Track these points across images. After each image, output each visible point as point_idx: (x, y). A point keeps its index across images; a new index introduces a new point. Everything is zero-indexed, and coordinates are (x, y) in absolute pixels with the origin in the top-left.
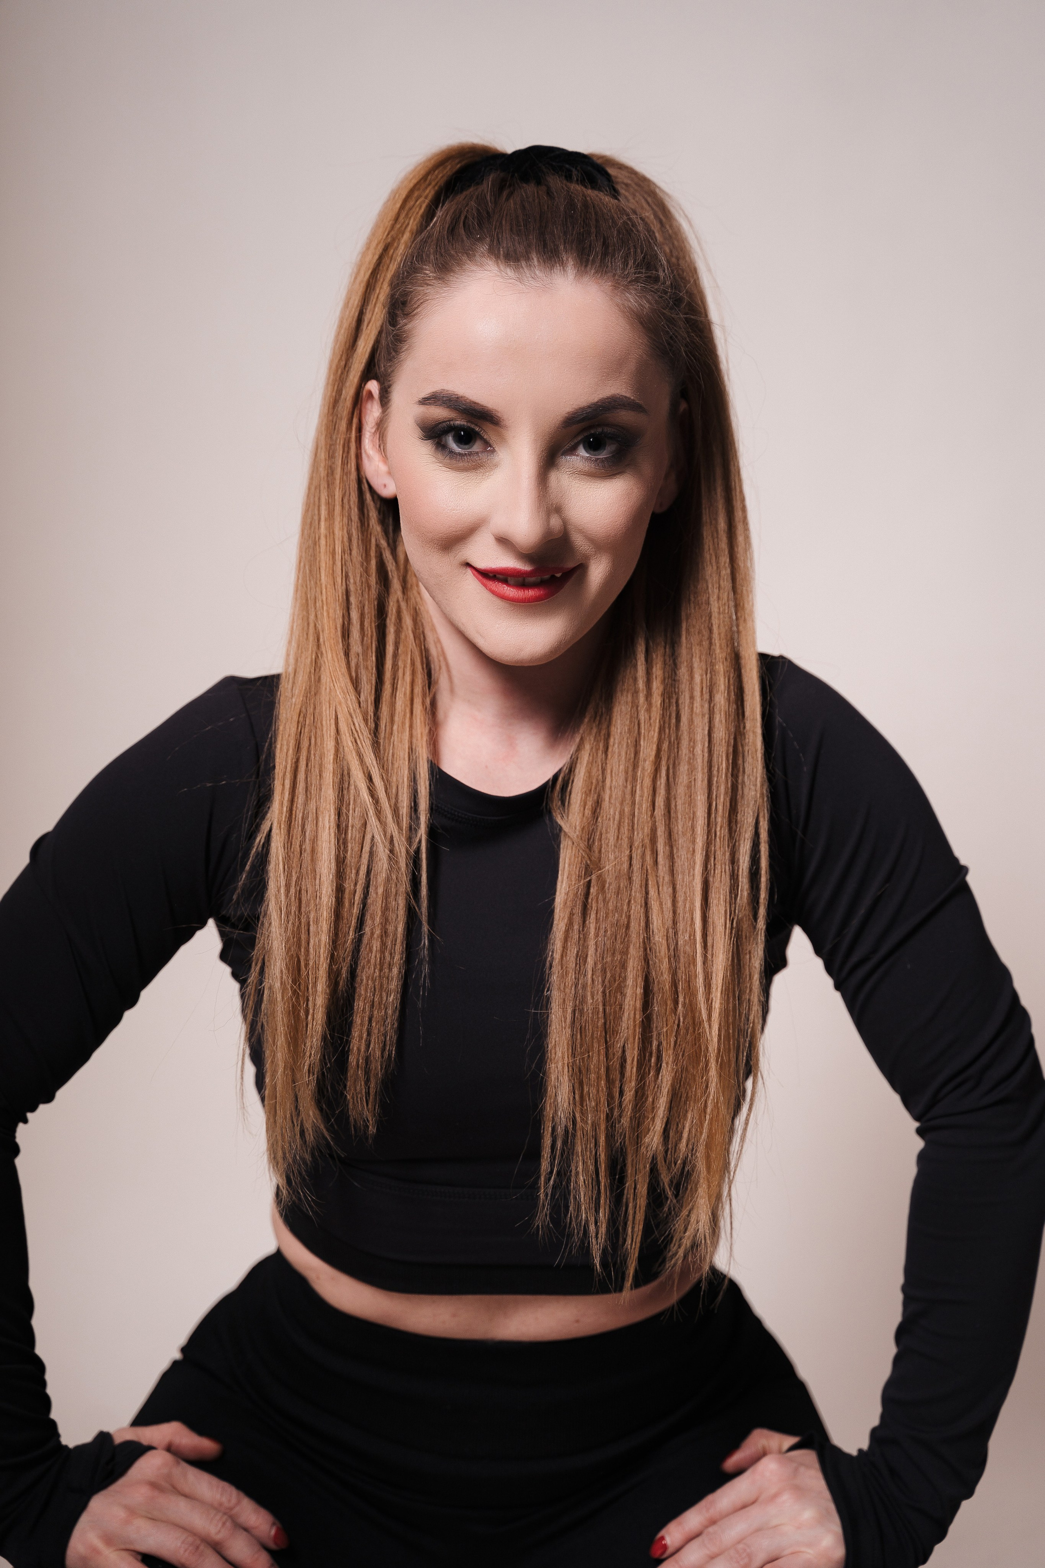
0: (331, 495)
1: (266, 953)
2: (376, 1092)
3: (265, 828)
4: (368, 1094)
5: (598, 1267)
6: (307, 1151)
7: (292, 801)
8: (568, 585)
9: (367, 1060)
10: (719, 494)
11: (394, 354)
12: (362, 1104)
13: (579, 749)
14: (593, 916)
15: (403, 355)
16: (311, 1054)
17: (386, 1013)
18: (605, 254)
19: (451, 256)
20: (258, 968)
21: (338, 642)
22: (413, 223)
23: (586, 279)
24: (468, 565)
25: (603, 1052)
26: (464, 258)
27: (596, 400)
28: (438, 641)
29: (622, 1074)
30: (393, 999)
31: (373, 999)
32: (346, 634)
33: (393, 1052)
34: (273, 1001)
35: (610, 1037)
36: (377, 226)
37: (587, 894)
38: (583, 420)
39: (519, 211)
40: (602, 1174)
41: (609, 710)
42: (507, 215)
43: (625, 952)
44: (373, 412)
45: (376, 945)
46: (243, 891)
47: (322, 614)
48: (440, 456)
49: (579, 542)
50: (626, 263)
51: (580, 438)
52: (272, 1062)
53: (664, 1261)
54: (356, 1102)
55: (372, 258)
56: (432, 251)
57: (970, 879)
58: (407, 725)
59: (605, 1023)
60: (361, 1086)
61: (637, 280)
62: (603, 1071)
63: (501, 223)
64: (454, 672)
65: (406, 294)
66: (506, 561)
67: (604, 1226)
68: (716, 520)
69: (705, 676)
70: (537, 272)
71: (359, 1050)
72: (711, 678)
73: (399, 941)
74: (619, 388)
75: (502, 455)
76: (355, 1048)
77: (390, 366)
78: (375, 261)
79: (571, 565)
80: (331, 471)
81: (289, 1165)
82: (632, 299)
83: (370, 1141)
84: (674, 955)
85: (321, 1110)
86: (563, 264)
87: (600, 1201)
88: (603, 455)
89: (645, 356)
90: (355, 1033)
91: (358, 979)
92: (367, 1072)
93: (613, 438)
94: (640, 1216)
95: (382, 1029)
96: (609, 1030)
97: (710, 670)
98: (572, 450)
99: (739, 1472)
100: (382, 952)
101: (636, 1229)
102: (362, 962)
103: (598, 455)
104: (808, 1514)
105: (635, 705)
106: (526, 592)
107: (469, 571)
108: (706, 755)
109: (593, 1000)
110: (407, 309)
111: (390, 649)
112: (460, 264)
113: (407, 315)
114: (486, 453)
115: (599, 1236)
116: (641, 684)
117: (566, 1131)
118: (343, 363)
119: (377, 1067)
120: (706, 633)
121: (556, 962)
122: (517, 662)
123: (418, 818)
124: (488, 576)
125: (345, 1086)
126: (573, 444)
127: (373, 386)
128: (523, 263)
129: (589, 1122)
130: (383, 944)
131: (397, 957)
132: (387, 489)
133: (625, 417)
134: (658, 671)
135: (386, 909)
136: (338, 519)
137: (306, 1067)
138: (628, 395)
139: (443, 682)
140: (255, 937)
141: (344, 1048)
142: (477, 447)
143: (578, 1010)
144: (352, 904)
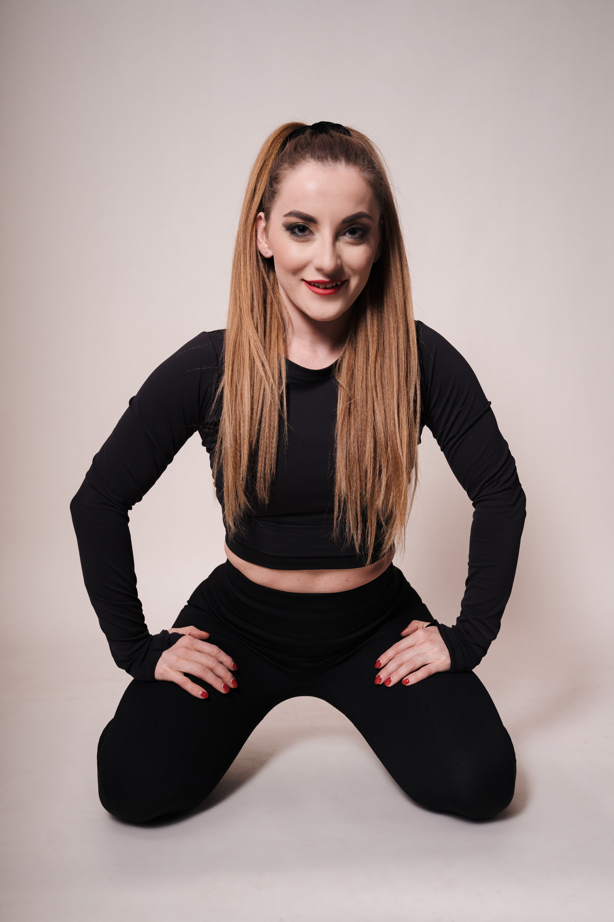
0: (245, 256)
1: (224, 434)
2: (268, 487)
3: (221, 386)
4: (265, 488)
5: (358, 551)
6: (241, 512)
7: (232, 376)
8: (343, 288)
9: (264, 475)
10: (397, 255)
11: (272, 198)
12: (263, 492)
13: (344, 353)
14: (353, 416)
15: (276, 199)
16: (243, 473)
17: (271, 456)
18: (356, 157)
19: (296, 159)
20: (220, 441)
21: (249, 314)
22: (275, 152)
23: (349, 166)
24: (303, 280)
25: (358, 469)
26: (302, 159)
27: (354, 213)
28: (288, 313)
29: (366, 478)
30: (274, 451)
31: (266, 451)
32: (252, 311)
33: (275, 471)
34: (226, 453)
35: (361, 464)
36: (261, 153)
37: (350, 408)
38: (348, 222)
39: (321, 143)
40: (359, 515)
41: (356, 338)
42: (316, 144)
43: (365, 431)
44: (262, 224)
45: (267, 430)
46: (213, 410)
47: (243, 303)
48: (293, 237)
49: (347, 270)
50: (364, 161)
51: (348, 229)
52: (226, 478)
53: (381, 551)
54: (260, 491)
55: (259, 165)
56: (287, 157)
57: (492, 406)
58: (276, 346)
59: (359, 458)
60: (262, 485)
61: (368, 168)
62: (358, 476)
63: (314, 146)
64: (294, 326)
65: (277, 174)
66: (319, 278)
67: (360, 536)
68: (396, 264)
69: (395, 324)
70: (330, 164)
71: (261, 471)
72: (397, 325)
73: (276, 428)
74: (362, 209)
75: (317, 236)
76: (260, 470)
77: (270, 204)
78: (261, 166)
79: (344, 279)
80: (245, 248)
81: (235, 517)
82: (367, 175)
83: (266, 506)
84: (386, 432)
85: (246, 496)
86: (340, 161)
87: (358, 526)
88: (356, 236)
89: (372, 197)
90: (260, 464)
91: (260, 444)
92: (265, 480)
93: (360, 229)
94: (374, 533)
95: (270, 462)
96: (360, 461)
97: (397, 321)
98: (344, 234)
99: (407, 635)
100: (269, 432)
101: (372, 538)
102: (261, 437)
103: (355, 236)
104: (436, 649)
105: (367, 336)
106: (326, 291)
107: (303, 283)
108: (396, 355)
109: (354, 449)
110: (278, 180)
111: (268, 317)
112: (299, 161)
113: (277, 183)
114: (311, 235)
115: (358, 539)
116: (369, 327)
117: (345, 499)
118: (249, 205)
119: (268, 476)
120: (394, 308)
121: (339, 434)
122: (322, 319)
123: (282, 381)
124: (310, 284)
125: (256, 486)
126: (345, 231)
127: (262, 214)
128: (325, 160)
129: (353, 496)
130: (270, 429)
131: (275, 434)
132: (268, 254)
133: (365, 220)
134: (375, 322)
135: (270, 416)
136: (248, 266)
137: (241, 478)
138: (366, 212)
139: (290, 330)
140: (219, 429)
141: (255, 470)
142: (307, 232)
143: (348, 452)
144: (257, 414)
